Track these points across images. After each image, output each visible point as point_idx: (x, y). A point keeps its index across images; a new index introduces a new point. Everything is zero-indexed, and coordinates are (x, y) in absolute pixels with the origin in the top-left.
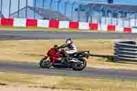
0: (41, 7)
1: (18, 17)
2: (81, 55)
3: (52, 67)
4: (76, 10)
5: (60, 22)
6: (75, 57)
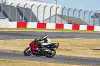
0: (67, 15)
1: (50, 22)
2: (52, 47)
3: (32, 55)
4: (92, 17)
5: (81, 26)
6: (48, 48)
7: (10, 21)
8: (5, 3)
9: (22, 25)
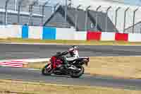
7: (77, 30)
8: (70, 4)
9: (93, 36)
